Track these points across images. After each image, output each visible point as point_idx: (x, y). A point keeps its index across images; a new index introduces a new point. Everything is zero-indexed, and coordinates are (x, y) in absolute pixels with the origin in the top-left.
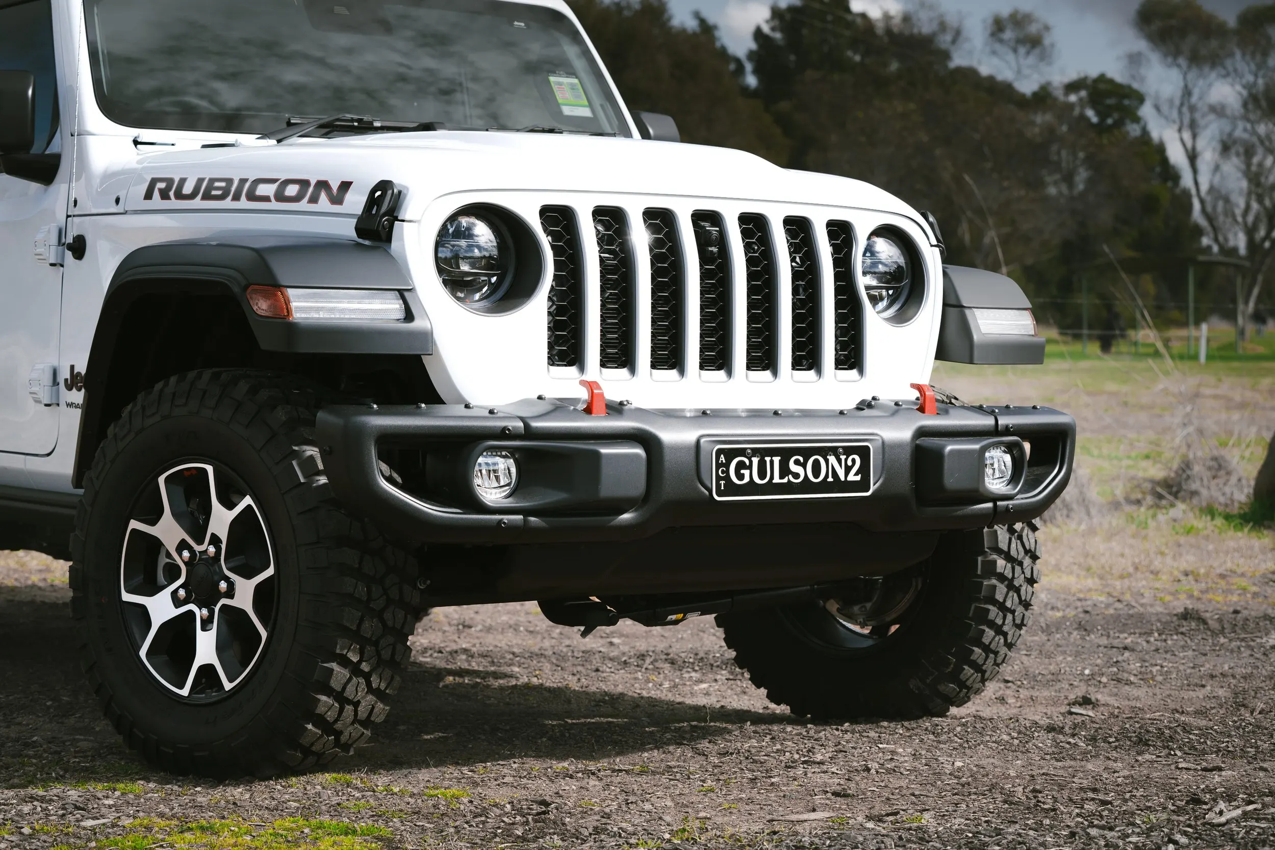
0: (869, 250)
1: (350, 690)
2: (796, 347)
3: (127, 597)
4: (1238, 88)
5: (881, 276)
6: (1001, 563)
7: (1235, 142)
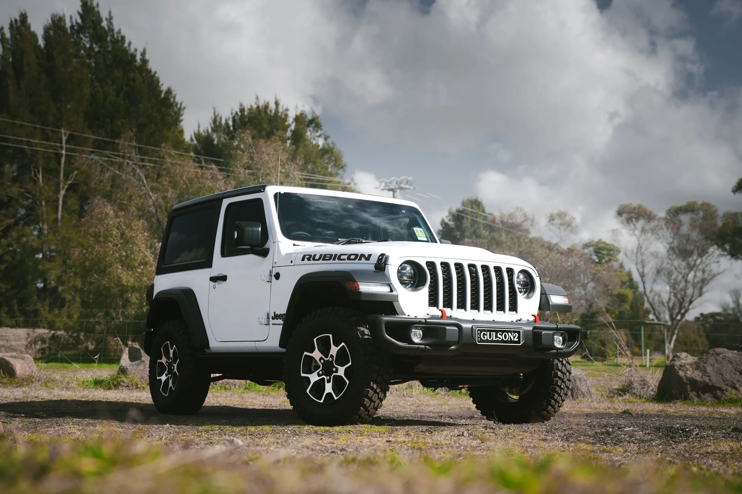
0: (518, 277)
1: (373, 397)
2: (498, 304)
3: (302, 375)
4: (665, 244)
5: (522, 285)
6: (559, 373)
7: (663, 269)
